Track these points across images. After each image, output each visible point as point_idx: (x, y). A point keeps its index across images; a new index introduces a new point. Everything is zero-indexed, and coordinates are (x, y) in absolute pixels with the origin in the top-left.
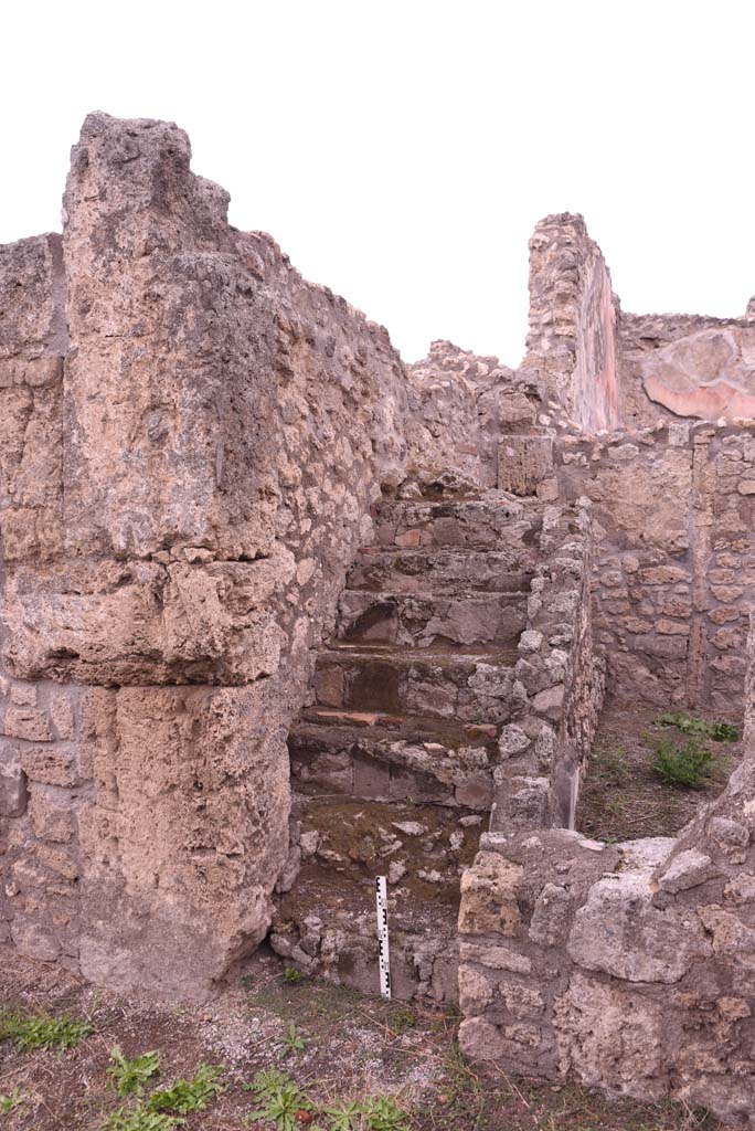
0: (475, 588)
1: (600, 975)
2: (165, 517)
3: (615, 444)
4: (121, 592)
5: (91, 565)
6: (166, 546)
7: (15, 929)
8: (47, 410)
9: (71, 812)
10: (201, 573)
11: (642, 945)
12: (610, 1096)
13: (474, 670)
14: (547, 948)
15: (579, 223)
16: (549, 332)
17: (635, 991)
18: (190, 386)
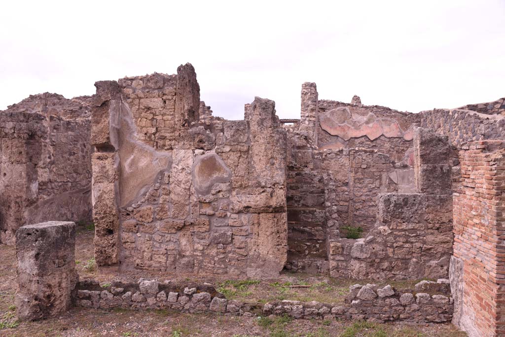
0: (309, 193)
1: (357, 258)
2: (274, 180)
3: (329, 154)
4: (263, 194)
5: (255, 189)
6: (274, 185)
7: (228, 269)
8: (246, 156)
9: (246, 241)
10: (282, 190)
11: (363, 252)
12: (358, 279)
13: (316, 211)
14: (347, 255)
15: (315, 87)
16: (308, 119)
17: (362, 260)
18: (281, 155)
